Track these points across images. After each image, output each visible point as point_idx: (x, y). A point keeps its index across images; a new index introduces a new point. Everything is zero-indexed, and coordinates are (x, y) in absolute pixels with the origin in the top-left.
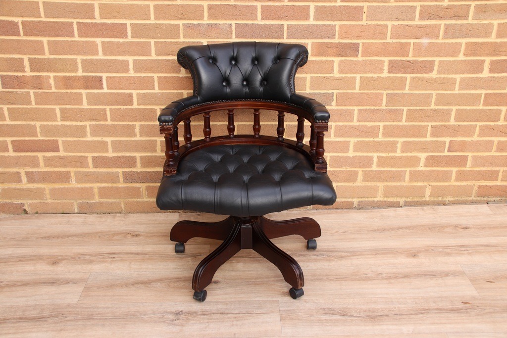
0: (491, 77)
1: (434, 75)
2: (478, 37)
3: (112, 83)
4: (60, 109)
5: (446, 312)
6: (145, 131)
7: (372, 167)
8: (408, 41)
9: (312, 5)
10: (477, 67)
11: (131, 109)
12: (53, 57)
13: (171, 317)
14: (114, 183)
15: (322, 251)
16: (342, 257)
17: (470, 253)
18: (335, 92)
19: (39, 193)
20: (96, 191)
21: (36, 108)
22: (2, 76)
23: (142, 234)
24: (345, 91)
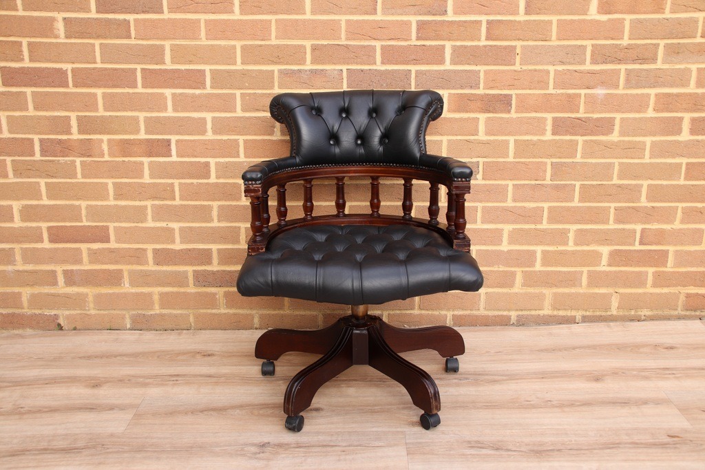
0: (693, 140)
1: (615, 137)
2: (672, 86)
3: (184, 149)
4: (114, 184)
5: (645, 447)
6: (225, 214)
7: (534, 266)
8: (577, 91)
9: (448, 45)
10: (674, 127)
11: (207, 184)
12: (108, 114)
13: (253, 449)
14: (180, 286)
15: (467, 374)
16: (495, 381)
17: (677, 378)
18: (481, 160)
19: (79, 301)
20: (156, 298)
21: (83, 183)
22: (41, 141)
23: (217, 353)
24: (494, 160)
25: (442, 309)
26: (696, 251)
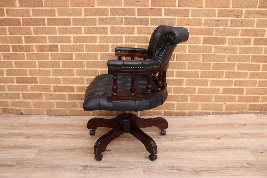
0: (254, 47)
1: (226, 45)
2: (247, 26)
3: (63, 48)
4: (38, 62)
5: (239, 169)
6: (79, 73)
7: (195, 94)
8: (212, 27)
9: (163, 9)
10: (247, 42)
11: (72, 62)
12: (35, 35)
13: (81, 168)
14: (63, 100)
15: (169, 136)
16: (179, 139)
17: (248, 138)
18: (176, 53)
19: (28, 104)
20: (55, 104)
21: (27, 61)
22: (12, 46)
23: (75, 125)
24: (181, 53)
25: (160, 109)
26: (254, 88)
